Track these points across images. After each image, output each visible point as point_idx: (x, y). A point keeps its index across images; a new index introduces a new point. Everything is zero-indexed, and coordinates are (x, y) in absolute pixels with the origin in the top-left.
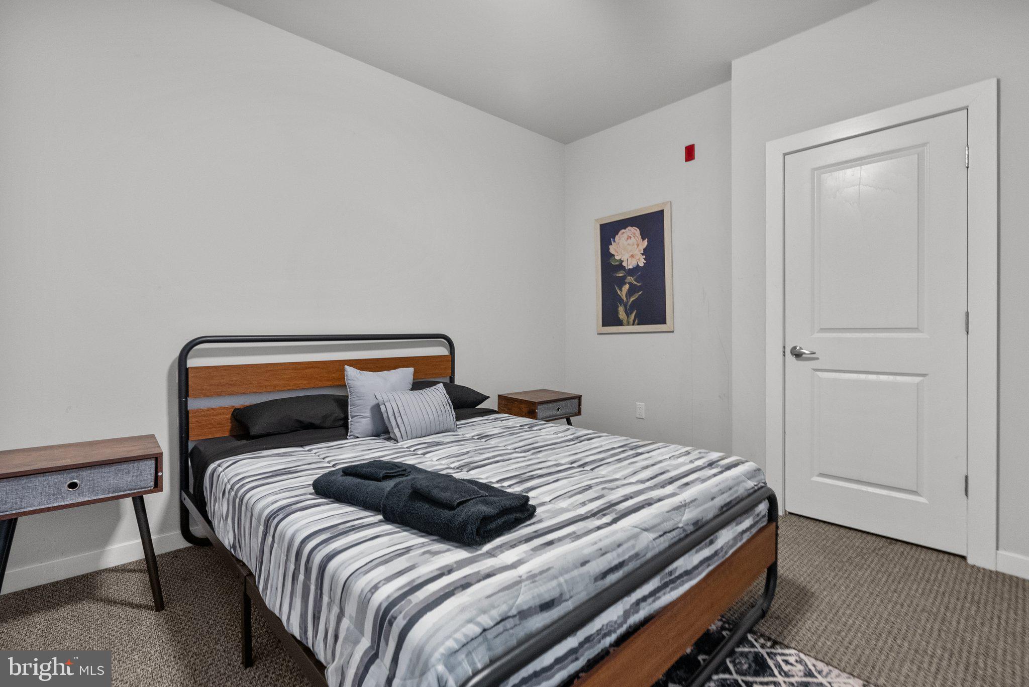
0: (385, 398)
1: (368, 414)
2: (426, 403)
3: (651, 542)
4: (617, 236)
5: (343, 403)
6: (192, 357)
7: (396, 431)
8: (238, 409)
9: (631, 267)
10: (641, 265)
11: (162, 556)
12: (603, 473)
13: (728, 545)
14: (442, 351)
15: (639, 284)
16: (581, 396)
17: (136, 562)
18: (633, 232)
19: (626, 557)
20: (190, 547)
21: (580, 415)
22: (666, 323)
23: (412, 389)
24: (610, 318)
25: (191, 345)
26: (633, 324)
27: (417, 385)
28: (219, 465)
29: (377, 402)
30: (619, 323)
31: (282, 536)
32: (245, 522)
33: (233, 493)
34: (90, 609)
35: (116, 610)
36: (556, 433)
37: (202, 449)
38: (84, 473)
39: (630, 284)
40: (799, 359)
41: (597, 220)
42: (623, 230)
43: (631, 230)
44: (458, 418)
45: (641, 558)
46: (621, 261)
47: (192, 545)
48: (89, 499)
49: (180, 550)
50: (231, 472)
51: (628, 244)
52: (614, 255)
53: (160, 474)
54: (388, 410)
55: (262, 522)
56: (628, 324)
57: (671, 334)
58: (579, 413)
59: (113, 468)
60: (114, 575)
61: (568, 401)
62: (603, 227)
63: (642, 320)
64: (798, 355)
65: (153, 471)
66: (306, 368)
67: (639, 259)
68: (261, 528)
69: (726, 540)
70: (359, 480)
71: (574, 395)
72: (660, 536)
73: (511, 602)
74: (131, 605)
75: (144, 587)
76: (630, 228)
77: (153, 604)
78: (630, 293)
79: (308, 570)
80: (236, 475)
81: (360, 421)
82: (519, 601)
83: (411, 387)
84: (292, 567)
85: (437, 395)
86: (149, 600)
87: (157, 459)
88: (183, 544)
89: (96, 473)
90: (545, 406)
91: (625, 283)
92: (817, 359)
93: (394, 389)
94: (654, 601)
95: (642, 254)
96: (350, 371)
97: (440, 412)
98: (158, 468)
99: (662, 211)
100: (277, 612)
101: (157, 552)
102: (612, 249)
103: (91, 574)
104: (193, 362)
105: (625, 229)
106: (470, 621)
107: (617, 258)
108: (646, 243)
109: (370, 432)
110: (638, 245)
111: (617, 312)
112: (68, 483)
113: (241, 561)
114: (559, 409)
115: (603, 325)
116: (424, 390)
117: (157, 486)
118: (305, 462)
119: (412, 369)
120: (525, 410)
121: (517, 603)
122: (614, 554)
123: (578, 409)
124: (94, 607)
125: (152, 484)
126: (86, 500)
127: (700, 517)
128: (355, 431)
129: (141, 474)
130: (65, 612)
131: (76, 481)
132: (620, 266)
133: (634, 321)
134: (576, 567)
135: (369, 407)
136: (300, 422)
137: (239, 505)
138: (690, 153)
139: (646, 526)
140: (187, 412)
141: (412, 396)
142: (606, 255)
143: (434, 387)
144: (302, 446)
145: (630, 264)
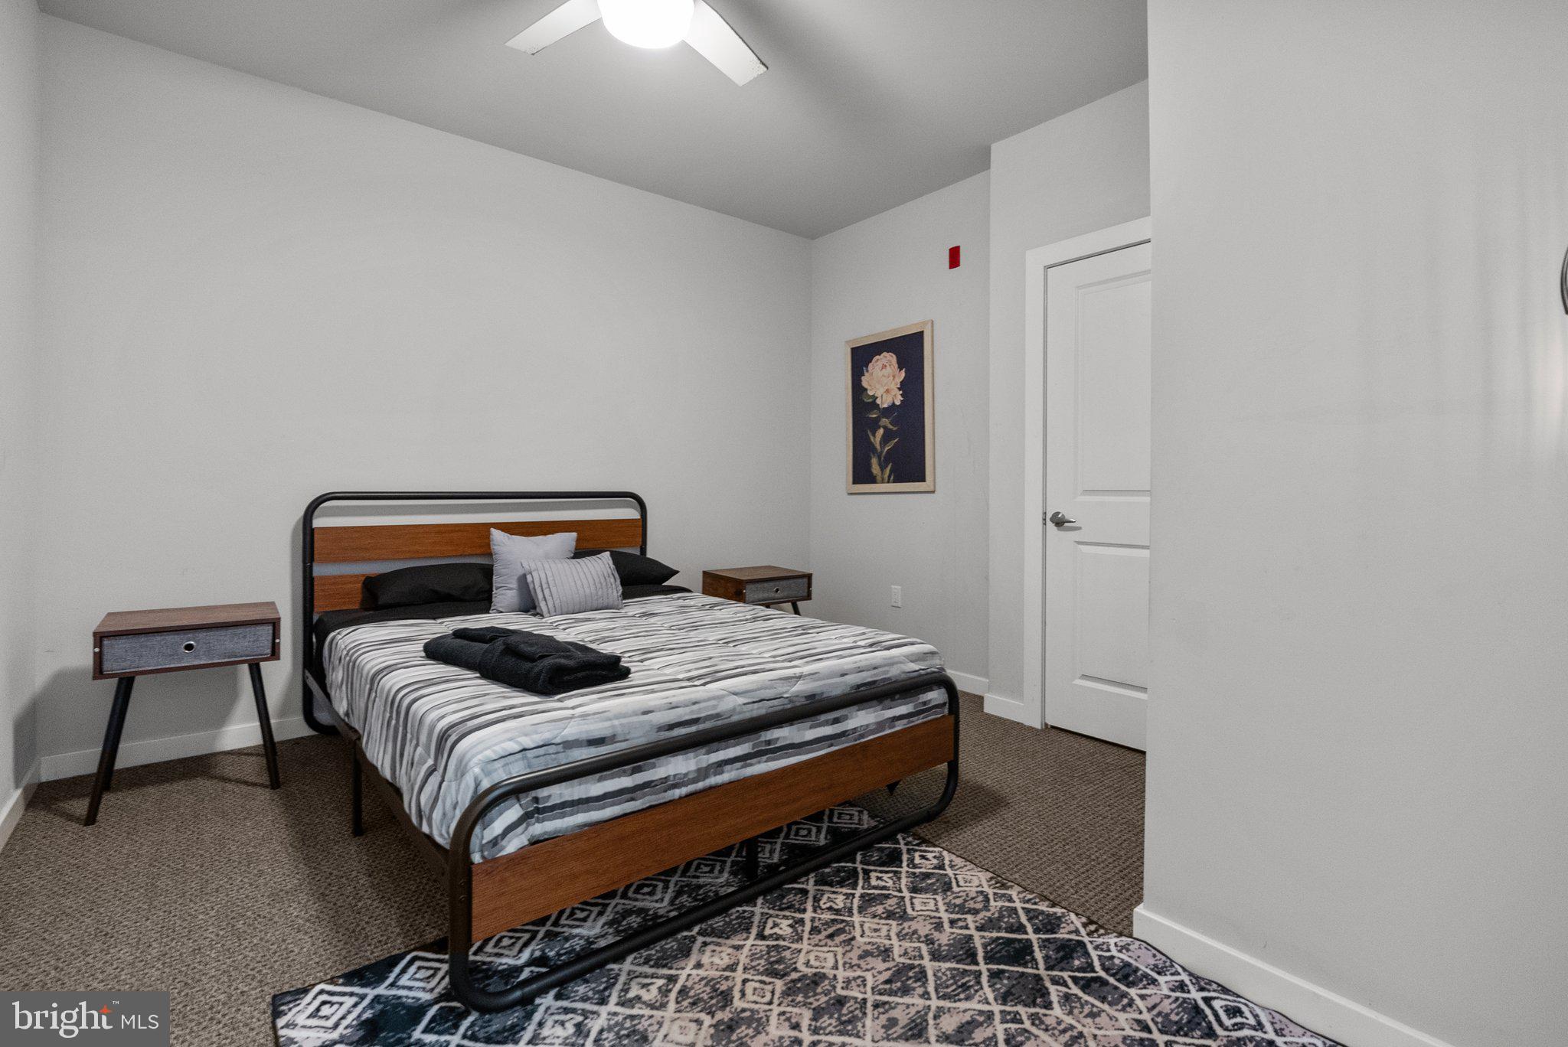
0: (533, 567)
1: (514, 585)
2: (582, 574)
3: (740, 705)
4: (870, 364)
5: (488, 572)
6: (319, 516)
7: (542, 604)
8: (371, 577)
9: (885, 406)
10: (898, 403)
11: (282, 743)
12: (743, 649)
13: (866, 730)
14: (631, 513)
15: (895, 429)
16: (811, 574)
17: (254, 747)
18: (888, 359)
19: (703, 715)
20: (313, 736)
21: (810, 599)
22: (924, 481)
23: (573, 558)
24: (862, 474)
25: (320, 500)
26: (888, 482)
27: (580, 553)
28: (339, 633)
29: (523, 572)
30: (872, 479)
31: (383, 689)
32: (356, 685)
33: (348, 658)
34: (203, 784)
35: (229, 786)
36: (736, 613)
37: (326, 620)
38: (201, 635)
39: (885, 428)
40: (1061, 528)
41: (847, 342)
42: (877, 357)
43: (886, 357)
44: (626, 595)
45: (724, 719)
46: (875, 398)
47: (317, 733)
48: (205, 662)
49: (302, 738)
50: (349, 639)
51: (884, 376)
52: (866, 390)
53: (277, 641)
54: (535, 580)
55: (369, 681)
56: (883, 482)
57: (932, 494)
58: (809, 597)
59: (230, 631)
60: (230, 758)
61: (791, 581)
62: (855, 351)
63: (900, 476)
64: (1059, 522)
65: (270, 638)
66: (452, 531)
67: (895, 395)
68: (368, 686)
69: (865, 723)
70: (466, 642)
71: (800, 574)
72: (754, 702)
73: (556, 732)
74: (246, 783)
75: (261, 769)
76: (885, 354)
77: (268, 783)
78: (885, 439)
79: (398, 713)
80: (353, 642)
81: (505, 594)
82: (566, 732)
83: (572, 555)
84: (388, 715)
85: (602, 565)
86: (265, 779)
87: (275, 624)
88: (306, 731)
89: (212, 636)
90: (759, 586)
91: (879, 427)
92: (1079, 528)
93: (547, 557)
94: (742, 767)
95: (900, 389)
96: (497, 535)
97: (599, 586)
98: (276, 634)
99: (923, 332)
100: (375, 763)
101: (277, 738)
102: (865, 382)
103: (206, 755)
104: (318, 522)
105: (880, 355)
106: (511, 739)
107: (870, 393)
108: (903, 374)
109: (516, 607)
110: (894, 377)
111: (869, 466)
112: (184, 645)
113: (354, 728)
114: (777, 590)
115: (854, 482)
116: (583, 559)
117: (275, 654)
118: (429, 632)
119: (574, 535)
120: (732, 590)
121: (563, 733)
122: (687, 709)
123: (806, 591)
124: (208, 783)
125: (269, 651)
126: (202, 663)
127: (818, 691)
128: (499, 605)
129: (257, 640)
130: (179, 786)
131: (192, 642)
132: (873, 405)
133: (889, 477)
134: (637, 715)
135: (516, 578)
136: (436, 592)
137: (352, 668)
138: (954, 257)
139: (736, 690)
140: (312, 579)
141: (566, 565)
142: (858, 389)
143: (598, 556)
144: (434, 619)
145: (884, 402)
